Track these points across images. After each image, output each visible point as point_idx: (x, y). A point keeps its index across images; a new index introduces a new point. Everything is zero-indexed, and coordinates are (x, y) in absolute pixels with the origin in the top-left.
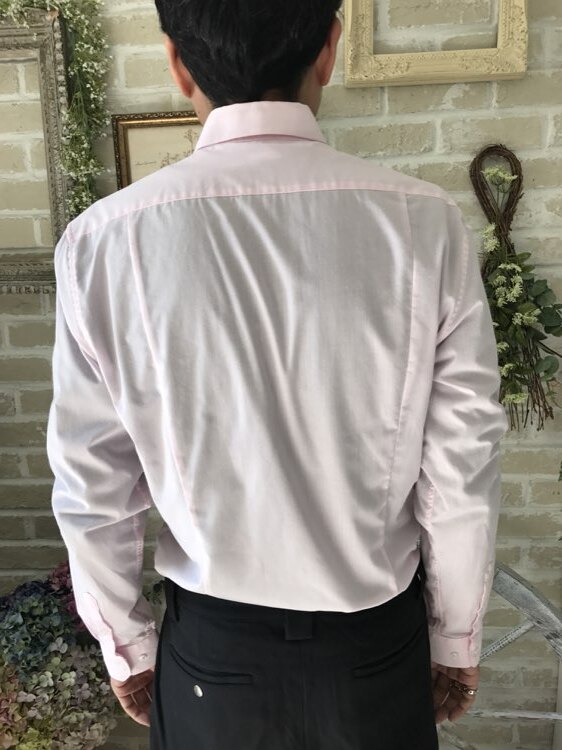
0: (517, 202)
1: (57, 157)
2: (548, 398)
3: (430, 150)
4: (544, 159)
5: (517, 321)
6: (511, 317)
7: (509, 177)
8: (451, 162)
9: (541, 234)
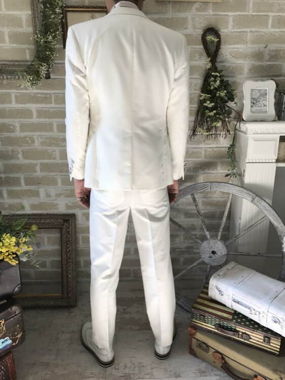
0: (218, 51)
1: (37, 21)
2: (228, 124)
3: (187, 28)
4: (229, 35)
5: (217, 95)
6: (215, 93)
7: (216, 40)
8: (194, 33)
9: (227, 64)
